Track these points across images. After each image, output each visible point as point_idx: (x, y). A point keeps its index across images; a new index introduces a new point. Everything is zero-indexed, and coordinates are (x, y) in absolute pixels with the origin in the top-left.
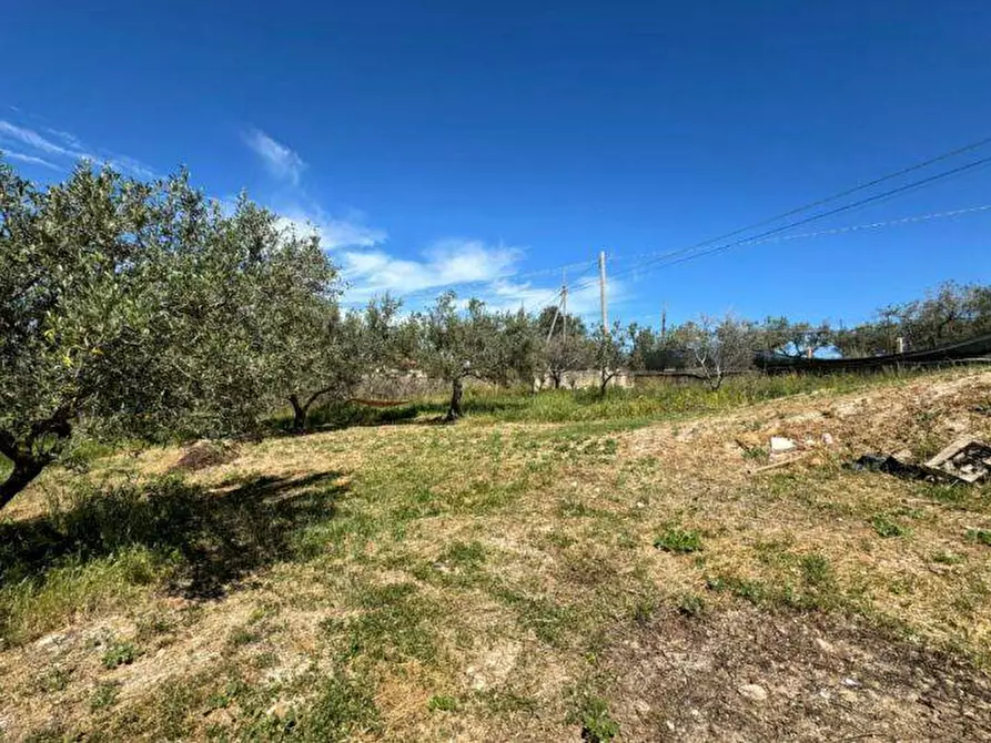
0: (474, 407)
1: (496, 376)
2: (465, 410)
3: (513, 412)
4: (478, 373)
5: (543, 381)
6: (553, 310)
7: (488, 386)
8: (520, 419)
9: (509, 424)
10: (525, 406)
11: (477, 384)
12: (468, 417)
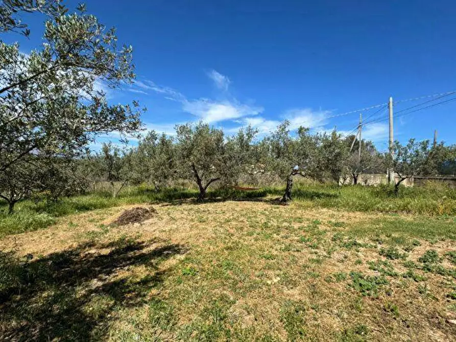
0: (300, 194)
1: (315, 174)
2: (294, 196)
3: (328, 200)
4: (303, 173)
5: (345, 179)
6: (352, 138)
7: (309, 180)
8: (333, 206)
9: (325, 210)
10: (335, 196)
11: (303, 179)
12: (296, 201)
